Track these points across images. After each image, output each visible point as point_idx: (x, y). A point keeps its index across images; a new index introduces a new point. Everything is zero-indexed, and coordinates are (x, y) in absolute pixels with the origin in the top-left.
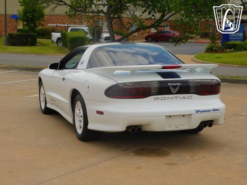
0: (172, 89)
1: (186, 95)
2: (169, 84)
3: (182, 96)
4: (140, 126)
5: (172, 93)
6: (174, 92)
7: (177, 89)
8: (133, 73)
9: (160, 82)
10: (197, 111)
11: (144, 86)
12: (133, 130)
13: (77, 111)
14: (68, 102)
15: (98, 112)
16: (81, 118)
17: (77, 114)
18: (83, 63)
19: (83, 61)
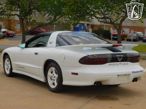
0: (119, 59)
1: (125, 62)
2: (117, 56)
3: (123, 63)
6: (119, 61)
7: (121, 58)
8: (93, 49)
10: (133, 72)
11: (104, 57)
12: (97, 84)
13: (49, 74)
14: (41, 68)
15: (73, 74)
16: (54, 78)
17: (49, 76)
18: (51, 43)
19: (51, 42)
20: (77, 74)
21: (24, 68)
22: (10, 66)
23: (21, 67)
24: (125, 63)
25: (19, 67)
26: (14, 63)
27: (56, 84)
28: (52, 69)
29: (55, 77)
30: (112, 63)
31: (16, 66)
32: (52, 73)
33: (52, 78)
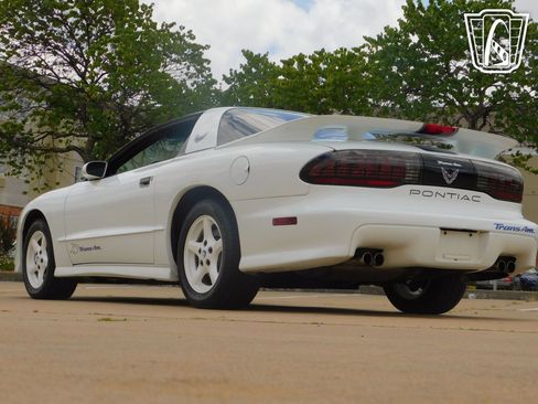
1: (470, 191)
2: (440, 162)
3: (463, 192)
4: (381, 251)
5: (444, 184)
6: (449, 182)
7: (455, 175)
9: (422, 157)
10: (499, 226)
12: (367, 259)
13: (191, 244)
14: (163, 225)
15: (278, 222)
16: (209, 256)
17: (190, 251)
18: (201, 138)
19: (201, 135)
20: (292, 221)
21: (98, 248)
22: (46, 259)
23: (86, 249)
24: (470, 193)
25: (82, 249)
26: (62, 239)
27: (215, 276)
28: (202, 222)
29: (210, 250)
30: (422, 188)
31: (70, 247)
32: (200, 239)
33: (201, 257)
